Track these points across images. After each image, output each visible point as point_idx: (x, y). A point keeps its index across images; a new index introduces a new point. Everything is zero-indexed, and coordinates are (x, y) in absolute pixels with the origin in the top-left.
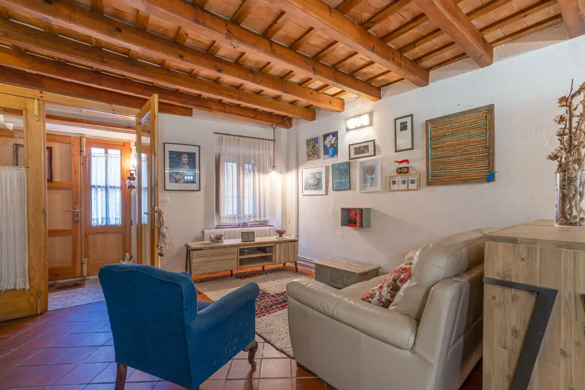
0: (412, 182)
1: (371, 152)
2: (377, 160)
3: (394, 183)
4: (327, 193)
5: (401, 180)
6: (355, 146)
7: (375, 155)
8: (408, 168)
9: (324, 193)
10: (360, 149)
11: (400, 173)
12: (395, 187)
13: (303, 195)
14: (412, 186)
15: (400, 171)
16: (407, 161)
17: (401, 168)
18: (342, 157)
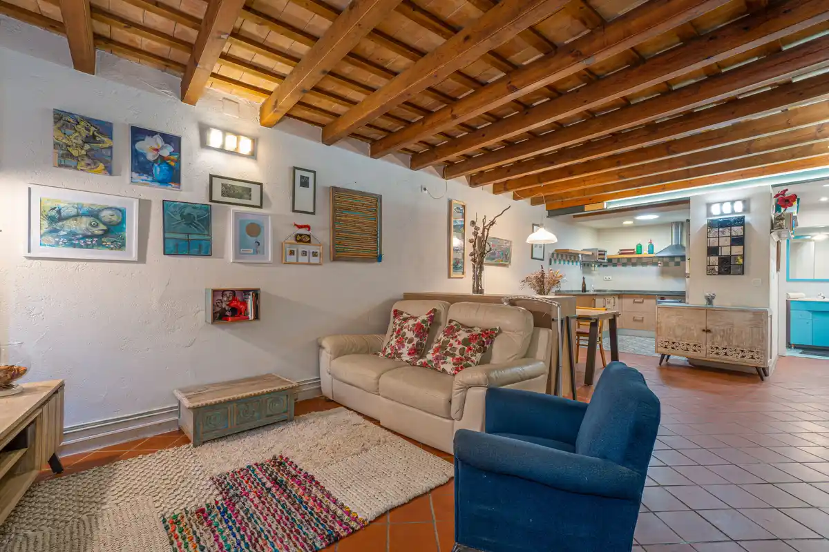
0: (315, 254)
1: (255, 200)
2: (266, 215)
3: (292, 253)
4: (142, 258)
5: (300, 251)
6: (225, 181)
7: (261, 207)
8: (309, 236)
9: (134, 256)
10: (235, 191)
11: (301, 241)
12: (293, 259)
13: (30, 258)
14: (314, 260)
15: (300, 239)
16: (308, 227)
17: (301, 235)
18: (191, 192)
